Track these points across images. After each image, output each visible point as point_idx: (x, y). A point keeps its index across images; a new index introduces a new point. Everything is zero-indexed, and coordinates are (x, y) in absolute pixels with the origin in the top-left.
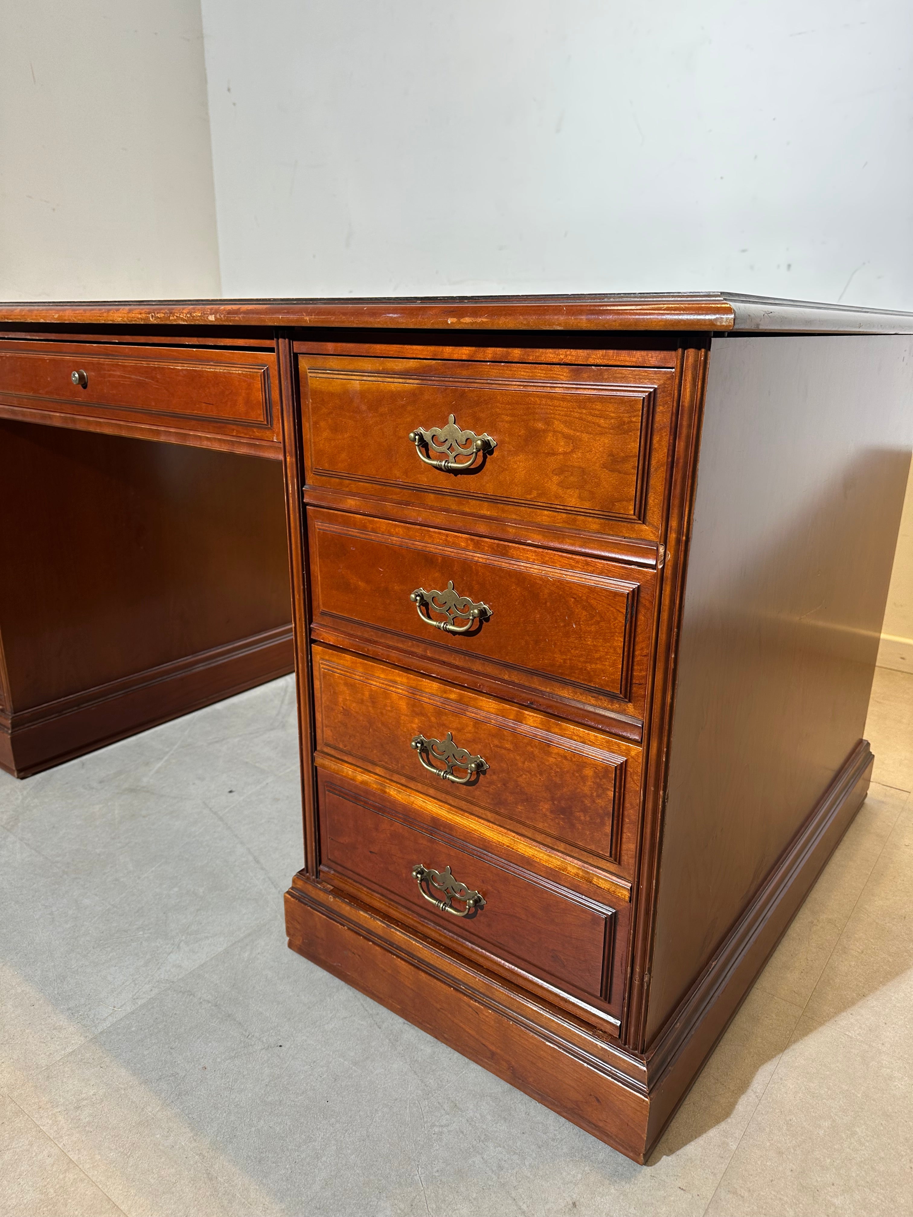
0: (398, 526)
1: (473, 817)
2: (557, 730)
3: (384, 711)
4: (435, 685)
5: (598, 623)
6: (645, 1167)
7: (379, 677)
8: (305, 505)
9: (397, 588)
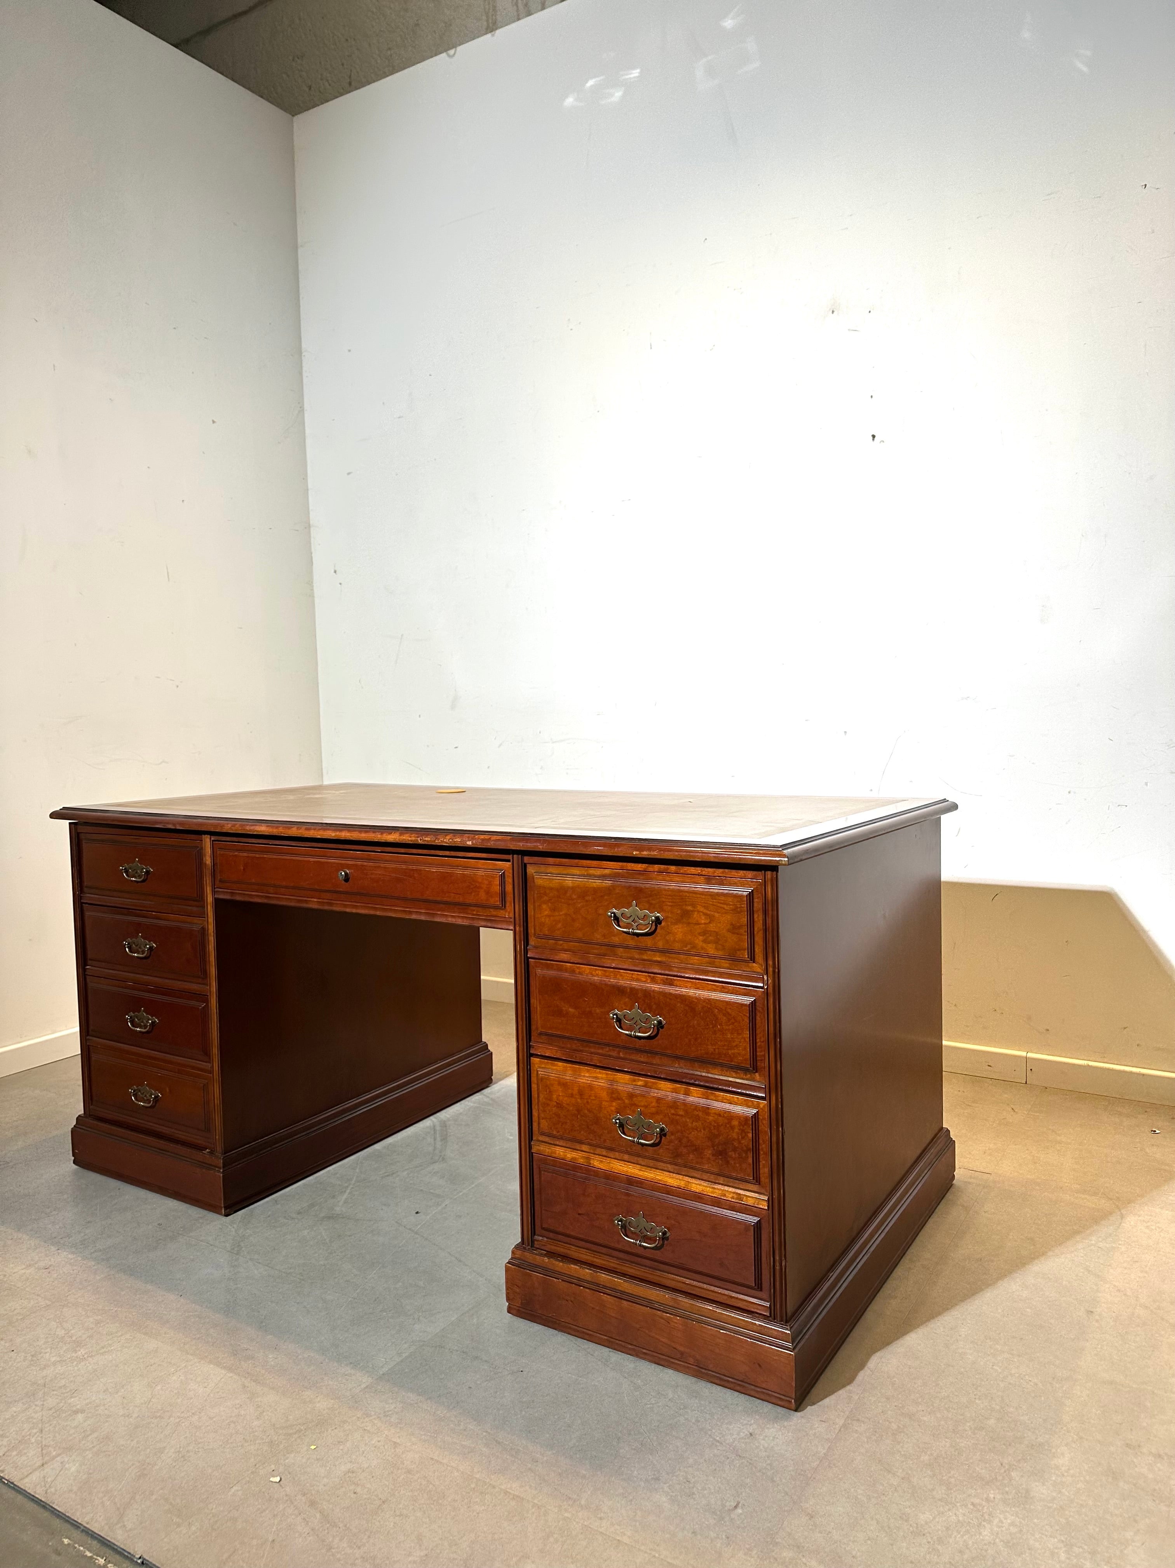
0: (598, 970)
1: (658, 1171)
2: (712, 1097)
3: (589, 1101)
4: (627, 1077)
5: (733, 1023)
6: (796, 1413)
7: (584, 1076)
8: (528, 958)
9: (598, 1011)
